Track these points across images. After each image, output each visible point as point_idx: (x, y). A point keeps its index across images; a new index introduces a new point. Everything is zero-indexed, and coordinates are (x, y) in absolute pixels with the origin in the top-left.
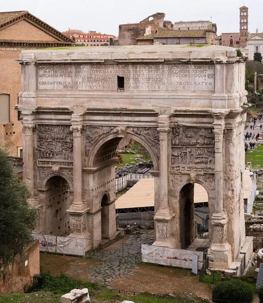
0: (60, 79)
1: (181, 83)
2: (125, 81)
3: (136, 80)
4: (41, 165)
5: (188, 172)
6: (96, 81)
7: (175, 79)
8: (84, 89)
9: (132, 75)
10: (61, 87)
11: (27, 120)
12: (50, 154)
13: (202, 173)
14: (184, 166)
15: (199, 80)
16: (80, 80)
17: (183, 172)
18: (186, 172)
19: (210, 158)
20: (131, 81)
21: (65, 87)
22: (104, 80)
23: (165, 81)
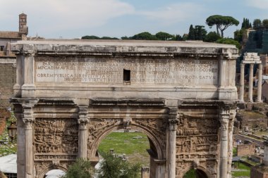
0: (61, 71)
1: (186, 77)
2: (131, 75)
3: (143, 73)
4: (38, 159)
5: (192, 160)
6: (100, 73)
7: (182, 73)
8: (88, 81)
9: (139, 69)
10: (62, 79)
11: (28, 114)
12: (48, 148)
13: (205, 159)
14: (187, 153)
15: (204, 74)
16: (84, 72)
17: (186, 159)
18: (189, 159)
19: (212, 146)
20: (138, 74)
21: (67, 79)
22: (110, 72)
23: (172, 74)
